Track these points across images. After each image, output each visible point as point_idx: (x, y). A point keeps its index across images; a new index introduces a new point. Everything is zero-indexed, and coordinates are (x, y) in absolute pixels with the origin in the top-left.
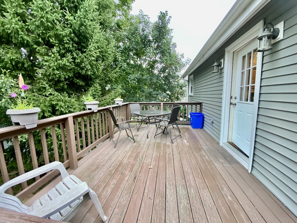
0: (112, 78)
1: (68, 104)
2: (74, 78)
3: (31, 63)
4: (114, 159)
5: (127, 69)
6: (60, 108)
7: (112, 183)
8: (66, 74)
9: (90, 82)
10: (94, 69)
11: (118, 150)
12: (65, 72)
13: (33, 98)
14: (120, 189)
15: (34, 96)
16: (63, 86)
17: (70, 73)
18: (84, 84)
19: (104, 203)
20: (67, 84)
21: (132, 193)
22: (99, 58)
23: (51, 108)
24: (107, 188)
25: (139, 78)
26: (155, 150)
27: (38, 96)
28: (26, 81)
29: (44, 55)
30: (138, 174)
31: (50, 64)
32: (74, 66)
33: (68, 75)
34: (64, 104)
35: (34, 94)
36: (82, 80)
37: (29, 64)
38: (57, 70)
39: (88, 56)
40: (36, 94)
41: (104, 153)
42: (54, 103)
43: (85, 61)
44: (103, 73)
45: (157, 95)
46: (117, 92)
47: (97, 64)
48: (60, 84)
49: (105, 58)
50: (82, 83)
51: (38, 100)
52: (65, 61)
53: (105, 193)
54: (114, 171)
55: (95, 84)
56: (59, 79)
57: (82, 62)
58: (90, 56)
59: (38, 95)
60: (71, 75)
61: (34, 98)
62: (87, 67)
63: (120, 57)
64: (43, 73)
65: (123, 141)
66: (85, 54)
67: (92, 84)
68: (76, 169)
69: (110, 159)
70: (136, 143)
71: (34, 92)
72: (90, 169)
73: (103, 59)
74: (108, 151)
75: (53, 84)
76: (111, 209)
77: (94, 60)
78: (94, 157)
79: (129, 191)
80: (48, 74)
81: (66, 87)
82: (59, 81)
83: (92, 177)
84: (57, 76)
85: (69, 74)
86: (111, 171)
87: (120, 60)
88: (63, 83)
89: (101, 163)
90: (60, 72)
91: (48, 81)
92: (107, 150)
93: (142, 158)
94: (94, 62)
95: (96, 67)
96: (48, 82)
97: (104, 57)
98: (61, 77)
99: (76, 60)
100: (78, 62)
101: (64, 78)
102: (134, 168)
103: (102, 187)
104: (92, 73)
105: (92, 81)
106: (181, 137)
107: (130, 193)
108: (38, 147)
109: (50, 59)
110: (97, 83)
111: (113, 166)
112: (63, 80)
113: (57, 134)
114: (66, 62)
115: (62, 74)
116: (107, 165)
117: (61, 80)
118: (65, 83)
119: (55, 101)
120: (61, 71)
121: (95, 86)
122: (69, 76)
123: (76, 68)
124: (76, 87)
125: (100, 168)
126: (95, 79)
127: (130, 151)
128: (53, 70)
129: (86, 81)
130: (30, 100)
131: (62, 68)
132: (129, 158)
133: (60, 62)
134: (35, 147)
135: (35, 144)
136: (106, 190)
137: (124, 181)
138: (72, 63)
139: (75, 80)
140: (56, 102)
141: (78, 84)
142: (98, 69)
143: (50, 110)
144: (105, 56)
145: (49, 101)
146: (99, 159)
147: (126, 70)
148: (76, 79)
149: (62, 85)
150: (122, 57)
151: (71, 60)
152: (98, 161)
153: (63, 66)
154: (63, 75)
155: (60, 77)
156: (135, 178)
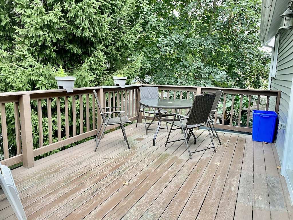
0: (127, 43)
1: (52, 81)
2: (66, 43)
3: (10, 20)
4: (83, 165)
5: (159, 26)
6: (42, 87)
7: (63, 191)
8: (54, 36)
9: (91, 49)
10: (96, 27)
11: (97, 155)
12: (53, 33)
13: (8, 70)
14: (66, 200)
15: (11, 67)
16: (50, 54)
17: (60, 34)
18: (80, 52)
19: (37, 210)
20: (54, 51)
21: (77, 208)
22: (107, 9)
23: (30, 86)
24: (52, 195)
25: (177, 42)
26: (153, 163)
27: (16, 68)
28: (4, 45)
29: (25, 7)
30: (103, 189)
31: (32, 20)
32: (66, 22)
33: (57, 37)
34: (46, 81)
35: (11, 64)
36: (78, 45)
37: (7, 21)
38: (42, 29)
39: (85, 7)
40: (14, 65)
41: (76, 155)
42: (34, 78)
43: (81, 15)
44: (112, 34)
45: (210, 74)
46: (133, 66)
47: (100, 19)
48: (46, 51)
49: (116, 8)
50: (76, 50)
51: (16, 73)
52: (51, 17)
53: (45, 200)
54: (73, 179)
55: (96, 52)
56: (44, 43)
57: (76, 16)
58: (89, 6)
59: (17, 66)
60: (60, 37)
61: (11, 70)
62: (83, 24)
63: (147, 6)
64: (24, 34)
65: (113, 144)
66: (81, 4)
67: (92, 52)
68: (29, 168)
69: (80, 164)
70: (131, 149)
71: (11, 62)
72: (46, 170)
73: (113, 10)
74: (84, 154)
75: (36, 50)
76: (40, 217)
77: (95, 13)
78: (61, 158)
79: (75, 205)
80: (30, 36)
81: (54, 55)
82: (44, 47)
83: (42, 180)
84: (41, 39)
85: (58, 35)
86: (70, 178)
87: (146, 10)
88: (50, 50)
89: (64, 166)
90: (45, 33)
91: (30, 46)
92: (82, 153)
93: (124, 170)
94: (94, 16)
95: (99, 25)
96: (30, 48)
97: (114, 8)
98: (47, 41)
99: (69, 13)
100: (71, 17)
101: (51, 42)
102: (103, 180)
103: (47, 192)
104: (92, 34)
105: (94, 48)
106: (215, 152)
107: (76, 206)
108: (12, 139)
109: (32, 13)
110: (99, 51)
111: (77, 173)
112: (49, 45)
113: (35, 124)
114: (53, 17)
115: (47, 35)
116: (70, 171)
117: (47, 45)
118: (52, 50)
119: (35, 76)
120: (46, 31)
121: (96, 55)
122: (58, 39)
123: (68, 26)
124: (69, 57)
125: (59, 172)
126: (98, 44)
127: (113, 158)
128: (36, 29)
129: (86, 48)
130: (4, 73)
131: (48, 26)
132: (105, 167)
133: (45, 17)
134: (8, 139)
135: (8, 134)
136: (48, 197)
137: (77, 192)
138: (62, 18)
139: (68, 46)
140: (37, 78)
141: (72, 51)
142: (101, 28)
143: (29, 88)
144: (116, 5)
145: (28, 75)
146: (64, 162)
147: (158, 28)
148: (68, 44)
149: (48, 52)
150: (150, 5)
151: (61, 14)
152: (62, 163)
153: (49, 23)
154: (50, 38)
155: (45, 40)
156: (95, 192)
